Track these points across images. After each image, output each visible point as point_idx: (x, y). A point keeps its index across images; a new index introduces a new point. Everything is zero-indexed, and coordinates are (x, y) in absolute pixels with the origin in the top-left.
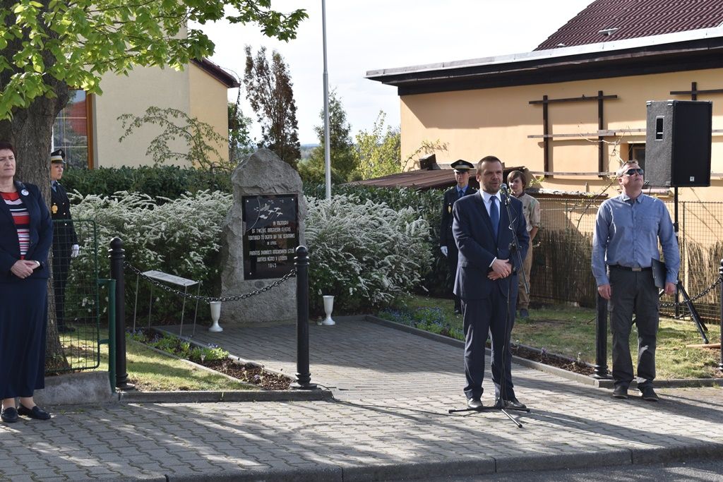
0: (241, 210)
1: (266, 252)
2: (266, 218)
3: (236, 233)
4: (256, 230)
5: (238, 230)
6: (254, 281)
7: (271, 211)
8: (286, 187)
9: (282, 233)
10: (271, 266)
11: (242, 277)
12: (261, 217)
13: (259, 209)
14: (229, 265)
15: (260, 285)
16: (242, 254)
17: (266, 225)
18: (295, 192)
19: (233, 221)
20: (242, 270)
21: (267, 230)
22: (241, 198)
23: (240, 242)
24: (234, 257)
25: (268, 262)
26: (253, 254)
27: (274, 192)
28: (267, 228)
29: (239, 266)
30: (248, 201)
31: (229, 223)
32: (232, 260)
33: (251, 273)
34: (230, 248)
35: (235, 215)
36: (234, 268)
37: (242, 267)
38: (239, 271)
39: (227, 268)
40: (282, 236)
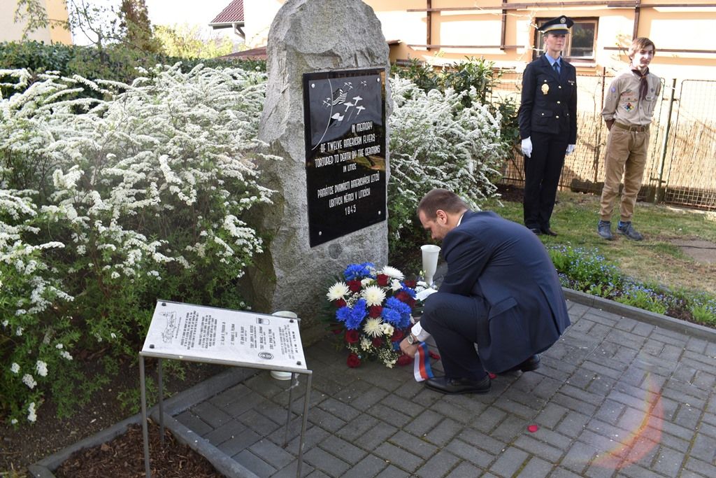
0: (302, 104)
1: (342, 187)
2: (341, 119)
3: (295, 156)
4: (326, 147)
5: (298, 150)
6: (326, 246)
7: (349, 105)
8: (371, 54)
9: (363, 146)
10: (349, 211)
11: (308, 244)
12: (334, 117)
13: (330, 102)
14: (285, 224)
15: (337, 251)
16: (306, 197)
17: (342, 134)
18: (381, 64)
19: (289, 130)
20: (308, 230)
21: (342, 143)
22: (300, 78)
23: (302, 175)
24: (295, 208)
25: (345, 205)
26: (322, 193)
27: (354, 65)
28: (342, 138)
29: (302, 223)
30: (313, 85)
31: (282, 136)
32: (291, 215)
33: (320, 233)
34: (286, 190)
35: (291, 117)
36: (295, 229)
37: (307, 225)
38: (303, 234)
39: (283, 231)
40: (364, 152)
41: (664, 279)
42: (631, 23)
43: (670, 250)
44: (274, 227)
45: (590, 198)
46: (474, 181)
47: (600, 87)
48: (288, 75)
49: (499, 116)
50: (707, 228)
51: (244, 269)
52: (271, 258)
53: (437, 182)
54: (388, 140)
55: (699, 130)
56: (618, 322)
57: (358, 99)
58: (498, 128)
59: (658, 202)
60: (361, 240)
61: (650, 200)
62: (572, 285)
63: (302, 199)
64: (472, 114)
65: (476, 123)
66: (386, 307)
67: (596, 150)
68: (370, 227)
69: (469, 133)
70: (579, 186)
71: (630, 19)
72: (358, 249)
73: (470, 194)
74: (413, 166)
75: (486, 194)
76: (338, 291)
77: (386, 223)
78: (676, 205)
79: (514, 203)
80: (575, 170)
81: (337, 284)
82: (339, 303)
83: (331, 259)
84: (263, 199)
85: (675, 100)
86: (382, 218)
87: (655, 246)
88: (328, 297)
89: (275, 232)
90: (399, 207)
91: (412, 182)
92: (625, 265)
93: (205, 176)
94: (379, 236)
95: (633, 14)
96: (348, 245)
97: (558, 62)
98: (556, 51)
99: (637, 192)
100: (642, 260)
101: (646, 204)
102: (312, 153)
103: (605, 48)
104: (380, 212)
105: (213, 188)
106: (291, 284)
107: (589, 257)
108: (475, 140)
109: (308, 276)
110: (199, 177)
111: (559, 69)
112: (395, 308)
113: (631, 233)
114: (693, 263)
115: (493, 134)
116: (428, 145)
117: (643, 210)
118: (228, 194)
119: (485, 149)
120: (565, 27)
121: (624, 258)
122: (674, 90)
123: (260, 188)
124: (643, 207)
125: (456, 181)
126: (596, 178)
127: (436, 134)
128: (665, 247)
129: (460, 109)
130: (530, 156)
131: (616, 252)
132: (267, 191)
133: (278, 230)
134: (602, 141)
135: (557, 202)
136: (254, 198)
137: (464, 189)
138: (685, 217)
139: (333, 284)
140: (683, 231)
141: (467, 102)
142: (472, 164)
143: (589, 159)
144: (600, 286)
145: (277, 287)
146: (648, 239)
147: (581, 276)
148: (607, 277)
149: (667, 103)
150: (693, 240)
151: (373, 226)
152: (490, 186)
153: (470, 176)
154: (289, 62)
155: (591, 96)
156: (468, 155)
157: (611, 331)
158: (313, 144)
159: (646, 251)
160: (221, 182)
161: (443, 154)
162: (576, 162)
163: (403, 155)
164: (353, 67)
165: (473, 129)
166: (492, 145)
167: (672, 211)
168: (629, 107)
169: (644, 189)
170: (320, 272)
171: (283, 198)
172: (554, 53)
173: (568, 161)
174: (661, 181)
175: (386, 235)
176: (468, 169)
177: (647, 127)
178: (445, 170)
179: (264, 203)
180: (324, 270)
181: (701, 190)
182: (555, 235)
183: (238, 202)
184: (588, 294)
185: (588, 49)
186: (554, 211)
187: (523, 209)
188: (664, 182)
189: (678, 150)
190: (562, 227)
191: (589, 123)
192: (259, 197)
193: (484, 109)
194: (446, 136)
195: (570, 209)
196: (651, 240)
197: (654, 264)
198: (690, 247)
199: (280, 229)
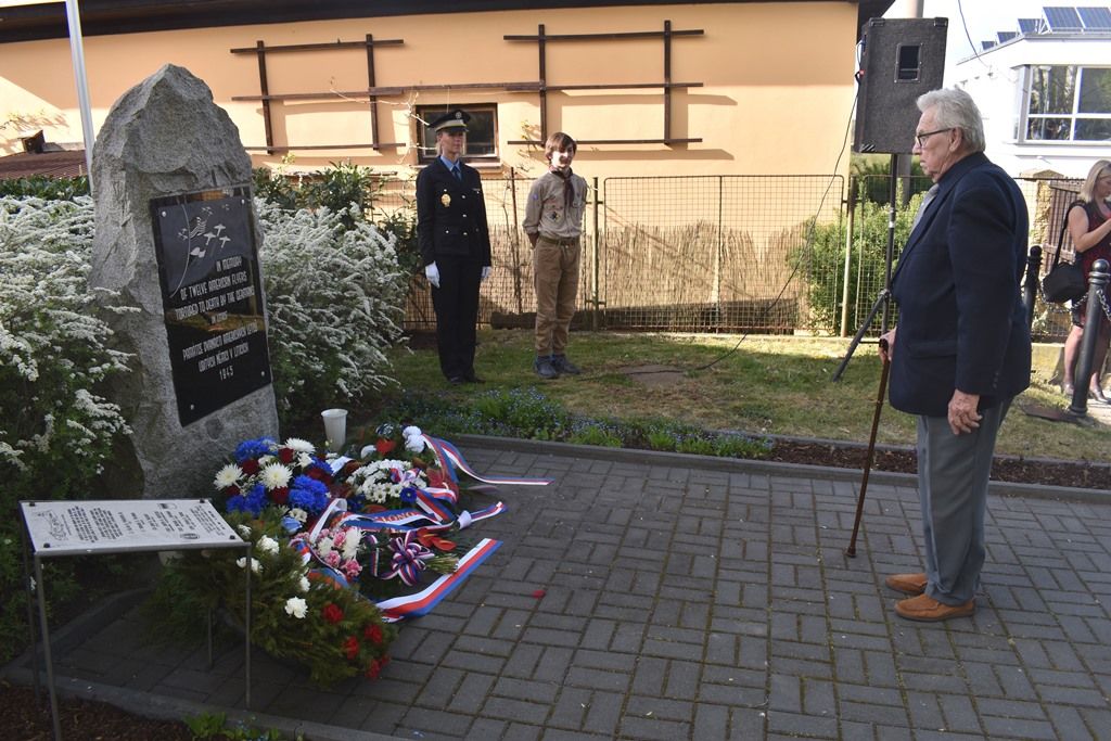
0: (151, 239)
1: (212, 344)
2: (202, 254)
3: (150, 308)
4: (188, 292)
5: (152, 300)
6: (202, 423)
7: (210, 236)
8: (231, 170)
9: (233, 288)
10: (224, 374)
11: (178, 423)
12: (193, 253)
13: (186, 234)
14: (147, 399)
15: (217, 428)
16: (169, 361)
17: (205, 274)
18: (245, 182)
19: (138, 274)
20: (176, 404)
21: (207, 286)
22: (146, 205)
23: (162, 332)
24: (158, 376)
25: (219, 367)
26: (189, 353)
27: (212, 184)
28: (207, 279)
29: (168, 395)
30: (164, 213)
31: (131, 282)
32: (154, 385)
33: (192, 407)
34: (143, 353)
35: (140, 256)
36: (160, 404)
37: (173, 397)
38: (171, 410)
39: (144, 408)
40: (235, 295)
41: (615, 411)
42: (537, 111)
43: (618, 379)
44: (131, 405)
45: (518, 334)
46: (373, 323)
47: (510, 192)
48: (129, 203)
49: (393, 238)
50: (655, 351)
51: (103, 462)
52: (132, 446)
53: (328, 328)
54: (263, 277)
55: (632, 236)
56: (572, 465)
57: (220, 227)
58: (394, 252)
59: (599, 330)
60: (244, 412)
61: (589, 328)
62: (513, 434)
63: (164, 363)
64: (358, 238)
65: (364, 249)
66: (294, 488)
67: (516, 273)
68: (254, 394)
69: (358, 263)
70: (502, 321)
71: (536, 105)
72: (242, 424)
73: (370, 343)
74: (296, 311)
75: (389, 339)
76: (229, 476)
77: (271, 385)
78: (620, 329)
79: (423, 351)
80: (494, 300)
81: (226, 467)
82: (231, 490)
83: (211, 440)
84: (118, 365)
85: (601, 203)
86: (266, 382)
87: (600, 378)
88: (215, 486)
89: (134, 409)
90: (286, 364)
91: (294, 331)
92: (571, 403)
93: (44, 340)
94: (266, 405)
95: (538, 99)
96: (228, 419)
97: (457, 165)
98: (454, 153)
99: (570, 318)
100: (588, 395)
101: (584, 334)
102: (171, 301)
103: (510, 143)
104: (263, 373)
105: (50, 357)
106: (164, 479)
107: (529, 399)
108: (366, 270)
109: (184, 466)
110: (38, 342)
111: (459, 175)
112: (307, 488)
113: (568, 368)
114: (645, 390)
115: (389, 261)
116: (309, 283)
117: (582, 340)
118: (72, 364)
119: (382, 281)
120: (461, 123)
121: (569, 396)
122: (596, 192)
123: (111, 352)
124: (581, 336)
125: (349, 327)
126: (520, 307)
127: (317, 266)
128: (612, 376)
129: (342, 232)
130: (438, 285)
131: (558, 391)
132: (121, 356)
133: (138, 407)
134: (521, 261)
135: (479, 344)
136: (106, 366)
137: (361, 337)
138: (631, 341)
139: (220, 468)
140: (630, 357)
141: (349, 222)
142: (367, 304)
143: (509, 285)
144: (546, 428)
145: (147, 484)
146: (592, 371)
147: (522, 422)
148: (552, 418)
149: (592, 206)
150: (642, 365)
151: (256, 393)
152: (393, 329)
153: (367, 318)
154: (130, 185)
155: (500, 204)
156: (360, 291)
157: (566, 475)
158: (171, 290)
159: (592, 385)
160: (59, 348)
161: (329, 293)
162: (493, 290)
163: (281, 297)
164: (211, 187)
165: (361, 256)
166: (390, 275)
167: (615, 337)
168: (554, 216)
169: (580, 315)
170: (199, 459)
171: (141, 364)
172: (450, 155)
173: (484, 290)
174: (597, 303)
175: (274, 402)
176: (364, 311)
177: (578, 238)
178: (335, 313)
179: (118, 370)
180: (204, 455)
181: (644, 308)
182: (483, 382)
183: (86, 373)
184: (534, 440)
185: (488, 144)
186: (476, 355)
187: (438, 357)
188: (601, 303)
189: (611, 263)
190: (489, 371)
191: (503, 239)
192: (112, 363)
193: (372, 230)
194: (328, 269)
195: (495, 350)
196: (595, 372)
197: (602, 397)
198: (639, 373)
199: (141, 406)
